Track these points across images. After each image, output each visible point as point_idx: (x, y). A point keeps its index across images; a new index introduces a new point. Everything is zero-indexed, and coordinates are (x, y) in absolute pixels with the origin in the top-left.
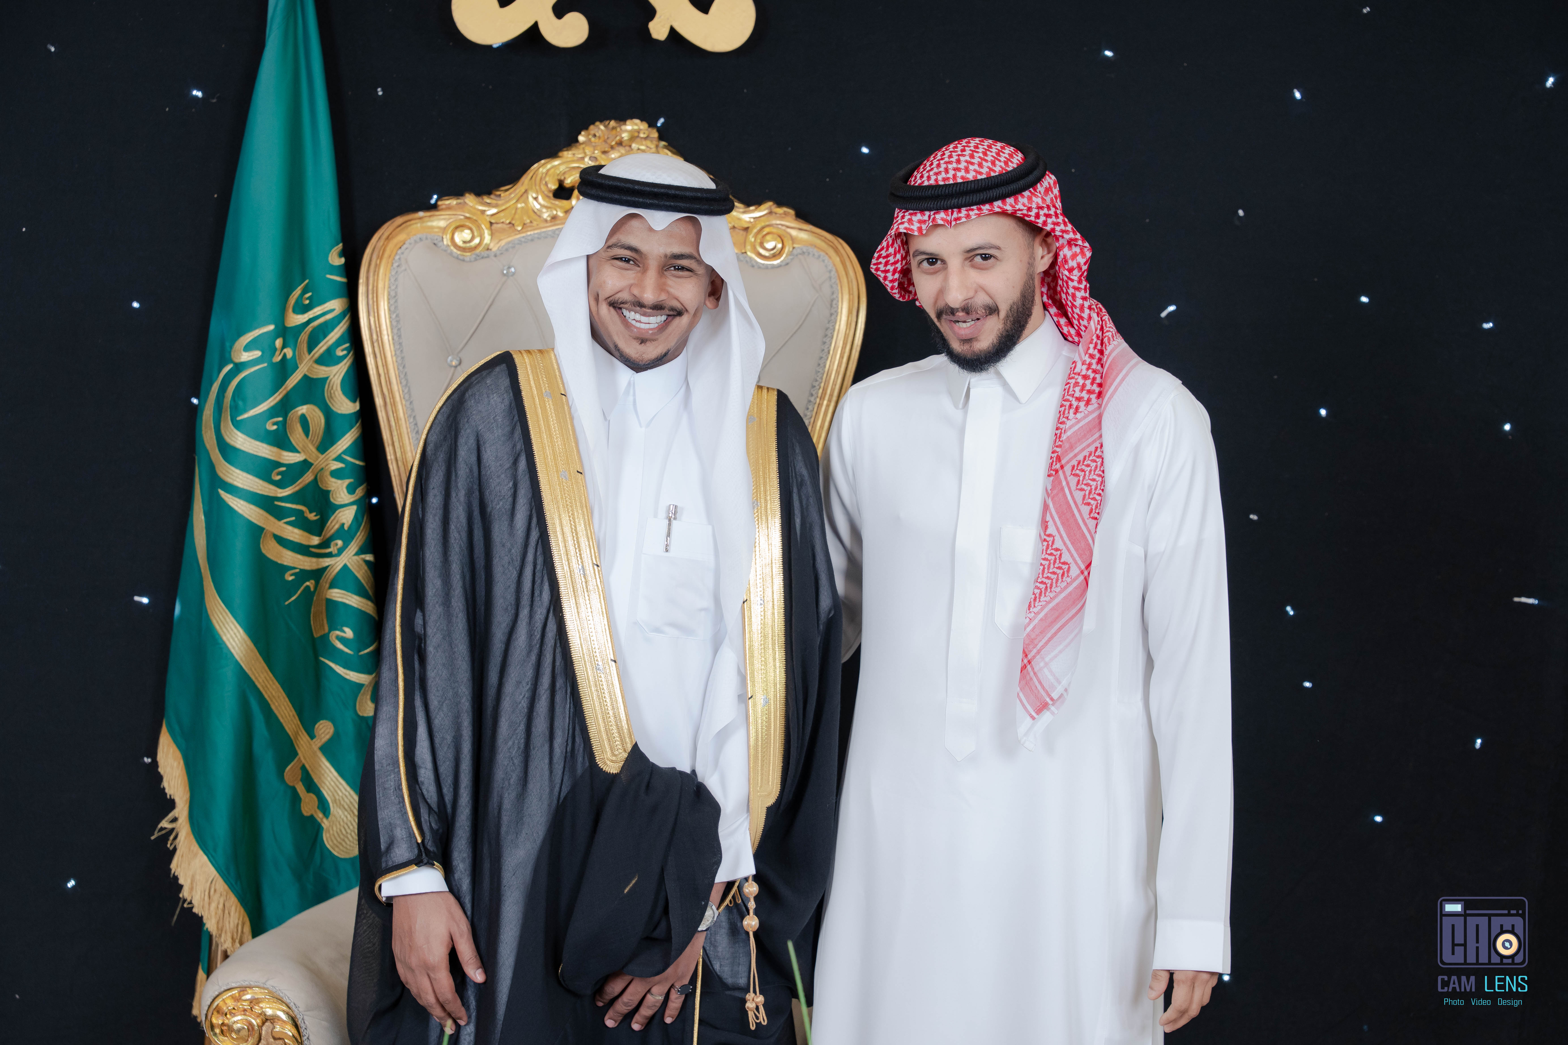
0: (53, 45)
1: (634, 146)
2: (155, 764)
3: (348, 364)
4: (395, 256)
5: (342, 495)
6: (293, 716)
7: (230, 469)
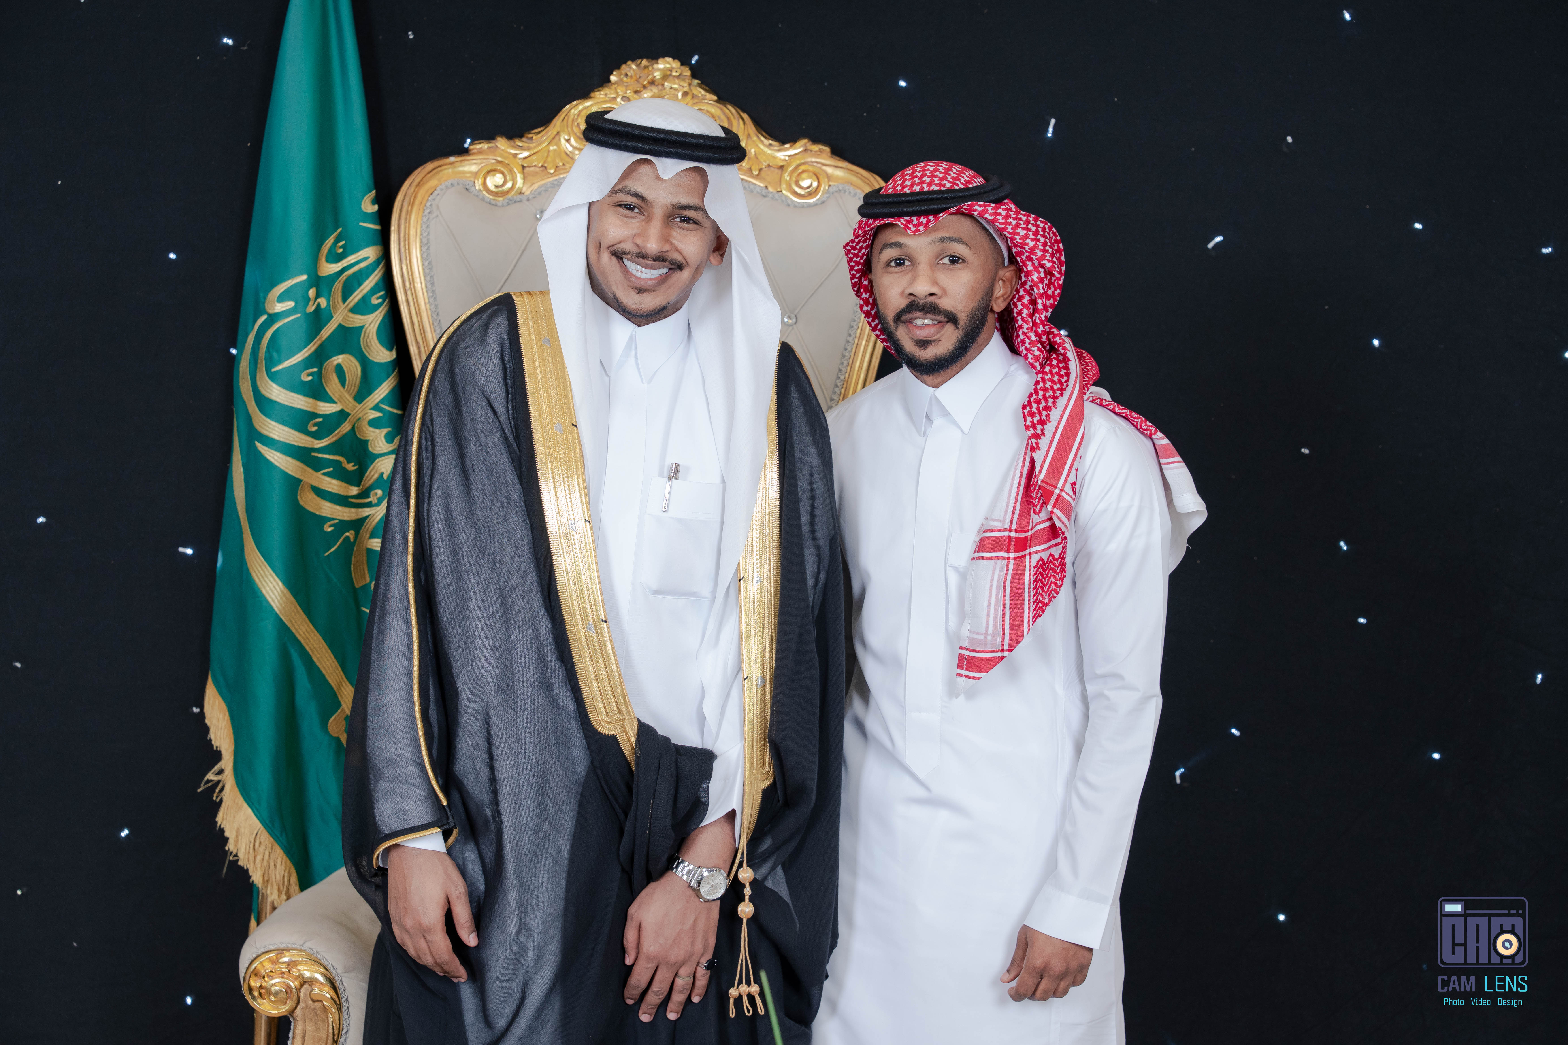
1: (666, 84)
2: (202, 715)
3: (382, 313)
4: (427, 202)
5: (381, 444)
6: (336, 667)
7: (266, 421)
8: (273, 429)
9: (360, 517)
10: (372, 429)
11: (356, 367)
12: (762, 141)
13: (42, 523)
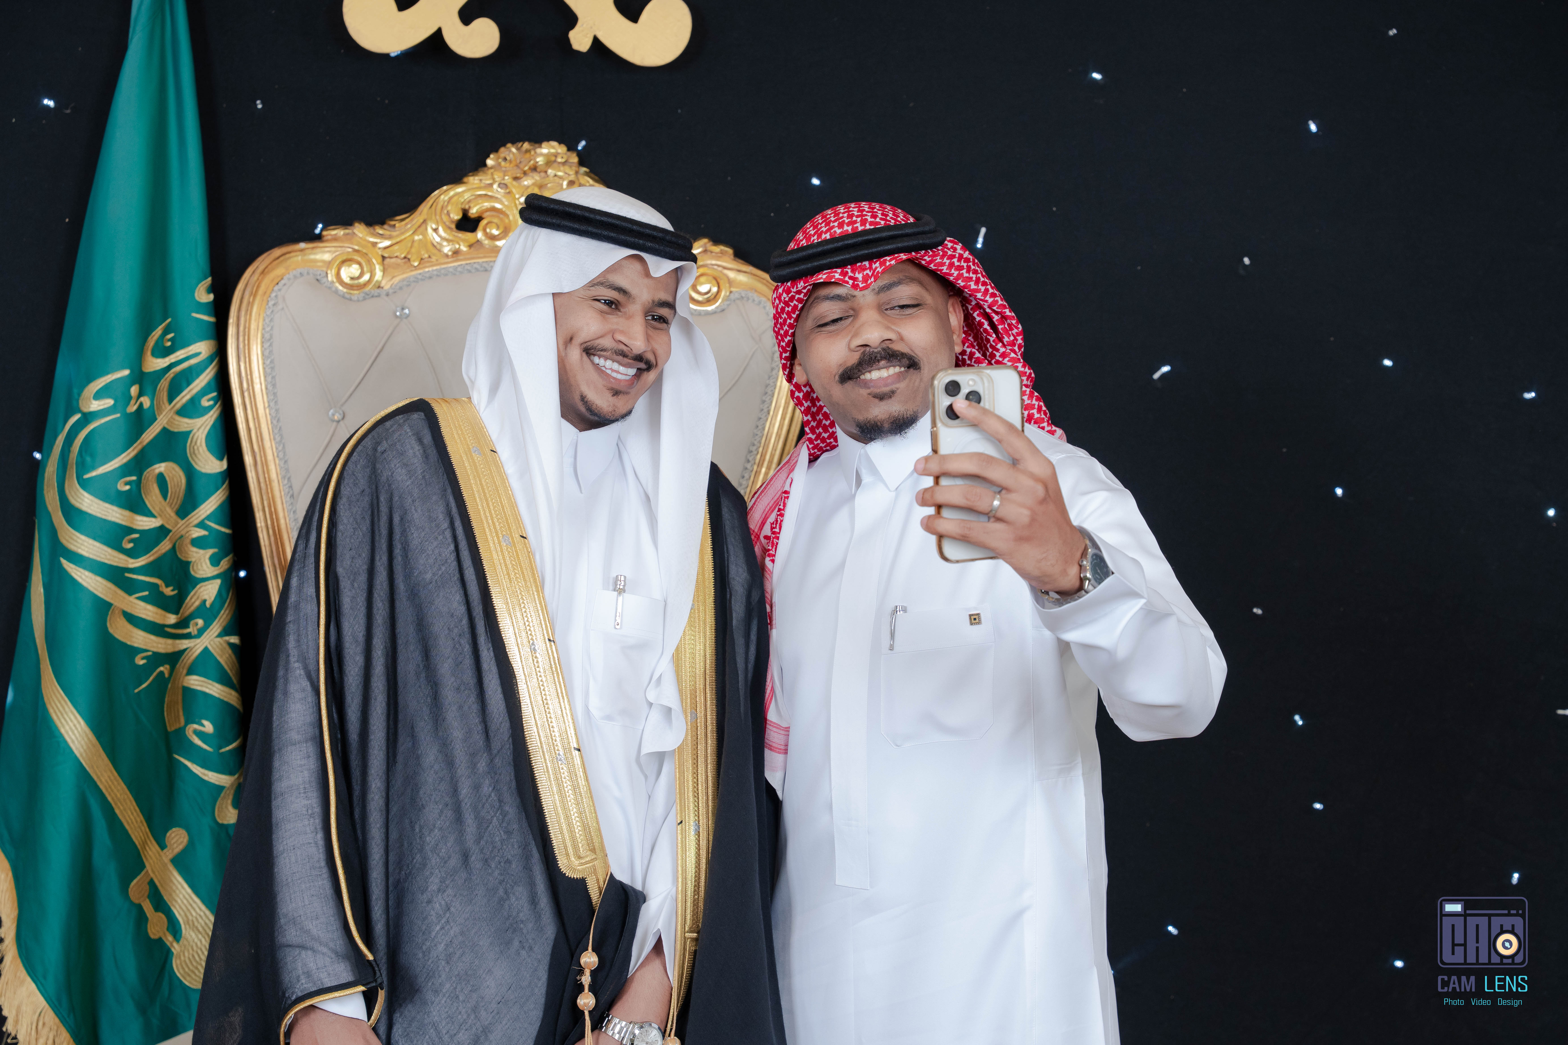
1: (550, 171)
3: (215, 416)
4: (271, 293)
5: (205, 567)
6: (141, 822)
7: (74, 534)
8: (82, 544)
9: (177, 649)
10: (195, 549)
11: (180, 477)
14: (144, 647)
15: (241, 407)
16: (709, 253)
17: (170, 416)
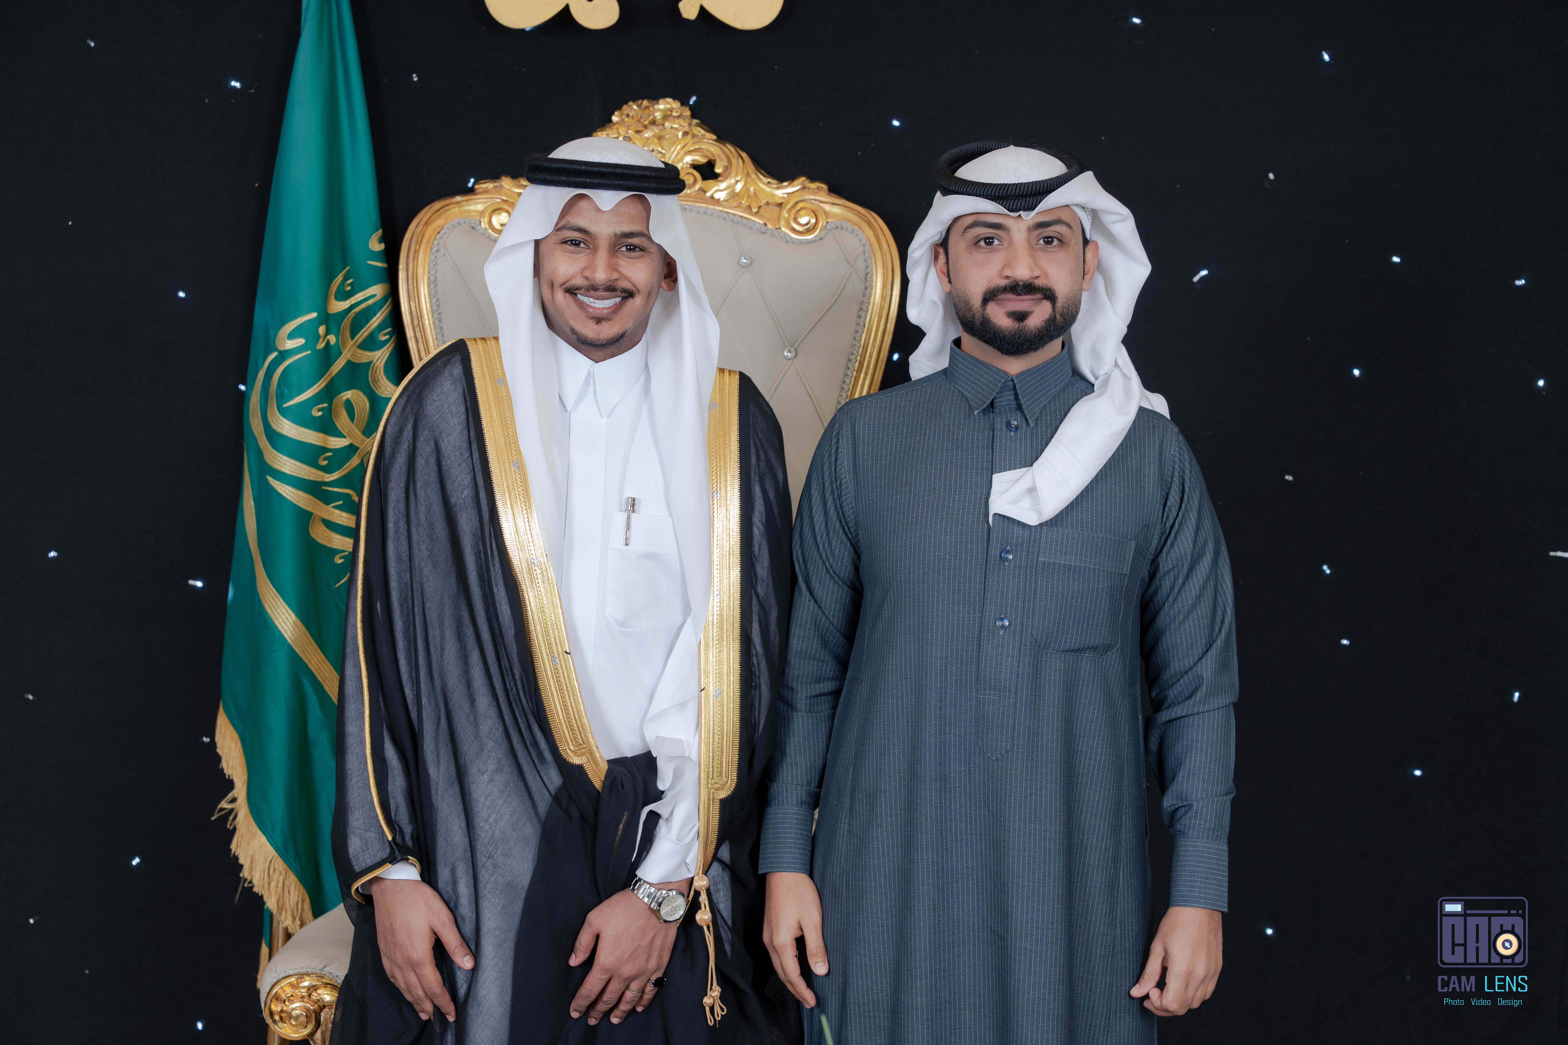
0: (92, 40)
1: (667, 124)
2: (213, 744)
3: (391, 348)
4: (434, 241)
7: (277, 455)
8: (285, 464)
11: (364, 401)
12: (760, 179)
13: (53, 557)
14: (341, 549)
15: (413, 340)
16: (807, 190)
17: (353, 350)
